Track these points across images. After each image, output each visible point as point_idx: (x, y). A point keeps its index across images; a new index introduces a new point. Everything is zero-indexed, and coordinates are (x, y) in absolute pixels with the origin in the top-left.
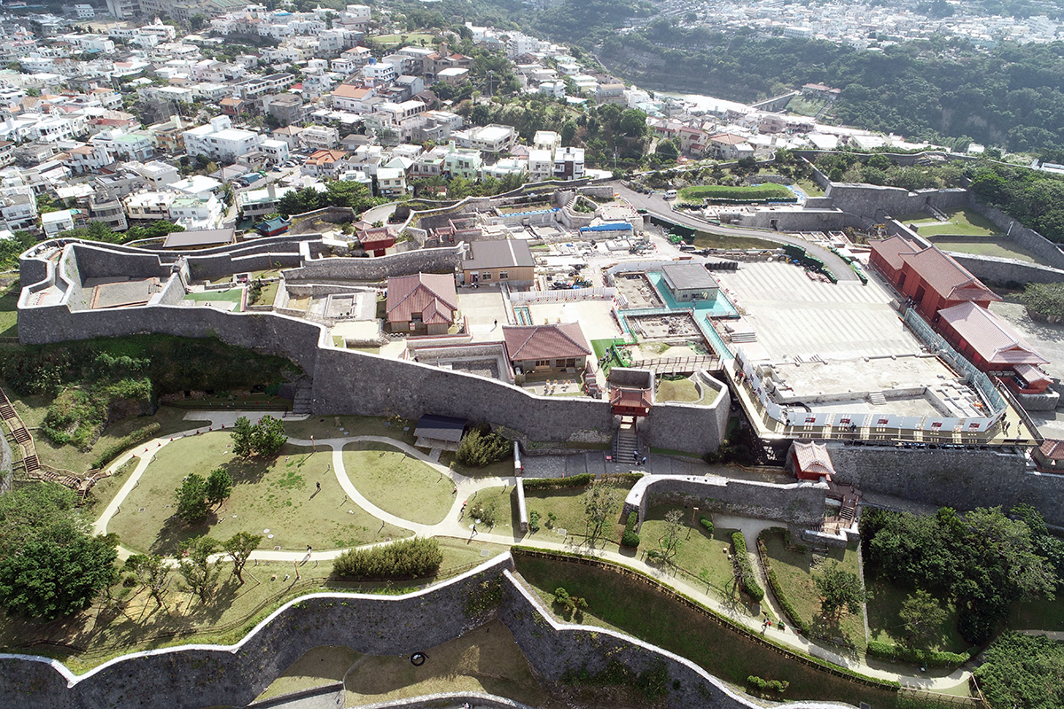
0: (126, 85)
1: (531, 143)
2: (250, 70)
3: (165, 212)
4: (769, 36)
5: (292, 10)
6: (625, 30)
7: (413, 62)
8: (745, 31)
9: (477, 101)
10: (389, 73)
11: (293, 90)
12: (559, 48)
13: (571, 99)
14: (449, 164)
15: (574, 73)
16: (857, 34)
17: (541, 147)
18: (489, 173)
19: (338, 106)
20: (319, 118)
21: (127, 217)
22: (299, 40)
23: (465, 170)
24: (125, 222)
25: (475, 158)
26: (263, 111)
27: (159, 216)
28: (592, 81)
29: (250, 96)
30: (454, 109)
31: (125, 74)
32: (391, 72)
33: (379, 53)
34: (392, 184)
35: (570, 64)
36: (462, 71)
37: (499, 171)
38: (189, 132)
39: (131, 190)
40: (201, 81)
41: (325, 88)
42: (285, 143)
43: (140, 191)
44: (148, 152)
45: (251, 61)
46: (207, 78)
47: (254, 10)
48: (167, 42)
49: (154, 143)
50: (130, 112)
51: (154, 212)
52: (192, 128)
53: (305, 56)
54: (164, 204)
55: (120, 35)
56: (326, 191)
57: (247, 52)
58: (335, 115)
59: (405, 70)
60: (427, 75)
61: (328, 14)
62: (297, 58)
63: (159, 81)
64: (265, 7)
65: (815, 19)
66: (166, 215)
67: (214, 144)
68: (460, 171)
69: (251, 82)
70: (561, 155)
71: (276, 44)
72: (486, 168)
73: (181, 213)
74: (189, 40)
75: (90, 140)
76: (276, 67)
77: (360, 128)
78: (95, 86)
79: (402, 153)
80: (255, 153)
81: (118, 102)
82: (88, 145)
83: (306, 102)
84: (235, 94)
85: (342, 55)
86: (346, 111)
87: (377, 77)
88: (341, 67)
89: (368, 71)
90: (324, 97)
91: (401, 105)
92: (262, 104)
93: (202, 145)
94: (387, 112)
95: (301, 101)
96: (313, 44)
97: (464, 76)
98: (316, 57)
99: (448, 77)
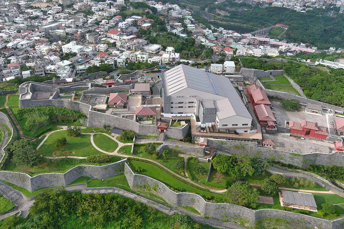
1: (165, 51)
5: (99, 2)
7: (135, 21)
9: (153, 35)
11: (97, 30)
12: (188, 12)
13: (182, 35)
14: (139, 58)
15: (189, 23)
17: (168, 52)
18: (150, 61)
19: (109, 37)
20: (103, 41)
22: (100, 13)
23: (143, 59)
24: (44, 74)
25: (146, 56)
26: (87, 38)
32: (128, 24)
33: (124, 18)
34: (121, 64)
35: (188, 20)
39: (46, 65)
41: (106, 30)
43: (49, 65)
46: (71, 26)
47: (87, 1)
50: (47, 38)
51: (52, 71)
52: (65, 44)
53: (101, 18)
54: (55, 69)
55: (45, 10)
58: (108, 40)
59: (132, 24)
61: (110, 3)
66: (56, 72)
67: (71, 50)
69: (84, 28)
70: (172, 55)
73: (60, 72)
74: (66, 12)
77: (114, 45)
79: (125, 53)
80: (82, 53)
81: (44, 34)
82: (35, 49)
83: (100, 35)
84: (78, 32)
85: (113, 18)
86: (112, 38)
87: (123, 26)
88: (112, 23)
89: (120, 24)
90: (105, 33)
91: (128, 37)
92: (86, 36)
93: (67, 50)
94: (123, 39)
95: (98, 35)
96: (104, 14)
97: (150, 26)
98: (105, 19)
99: (145, 27)
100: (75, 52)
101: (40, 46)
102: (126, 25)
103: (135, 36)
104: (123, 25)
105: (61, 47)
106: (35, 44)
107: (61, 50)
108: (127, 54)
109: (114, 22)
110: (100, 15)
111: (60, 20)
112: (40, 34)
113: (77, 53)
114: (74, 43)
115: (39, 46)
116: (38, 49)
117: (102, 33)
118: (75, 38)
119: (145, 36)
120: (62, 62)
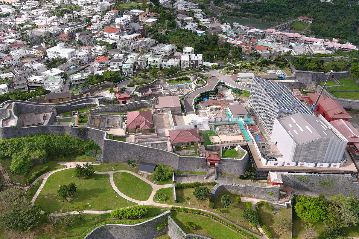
0: (22, 28)
2: (70, 20)
7: (135, 16)
9: (161, 32)
11: (88, 29)
12: (195, 5)
13: (198, 32)
14: (150, 61)
15: (201, 17)
17: (186, 53)
18: (165, 65)
19: (106, 36)
20: (99, 42)
21: (28, 86)
25: (159, 59)
26: (77, 39)
28: (207, 21)
29: (71, 33)
32: (127, 20)
33: (121, 12)
34: (128, 71)
35: (199, 13)
36: (155, 20)
37: (170, 64)
39: (29, 75)
41: (100, 28)
42: (86, 53)
43: (32, 75)
45: (70, 16)
46: (54, 24)
48: (36, 8)
50: (24, 40)
51: (38, 84)
52: (50, 48)
54: (42, 81)
55: (17, 5)
56: (103, 75)
57: (68, 12)
58: (105, 40)
63: (35, 26)
66: (42, 84)
67: (58, 54)
68: (154, 64)
71: (80, 8)
73: (48, 84)
74: (44, 7)
76: (81, 19)
78: (10, 30)
79: (131, 57)
80: (74, 58)
81: (20, 36)
82: (10, 55)
83: (93, 35)
84: (65, 32)
85: (107, 13)
86: (109, 38)
87: (121, 23)
88: (106, 19)
89: (118, 21)
90: (100, 32)
91: (131, 35)
92: (76, 36)
93: (54, 55)
94: (125, 39)
95: (91, 34)
96: (95, 9)
97: (156, 22)
98: (96, 14)
99: (149, 23)
100: (64, 57)
101: (17, 51)
102: (125, 21)
103: (139, 34)
104: (121, 21)
105: (46, 51)
106: (10, 48)
107: (46, 55)
108: (133, 58)
109: (109, 18)
110: (89, 10)
111: (38, 18)
112: (14, 35)
113: (68, 58)
114: (62, 45)
115: (15, 50)
116: (14, 54)
117: (96, 32)
118: (61, 39)
119: (151, 34)
120: (49, 70)
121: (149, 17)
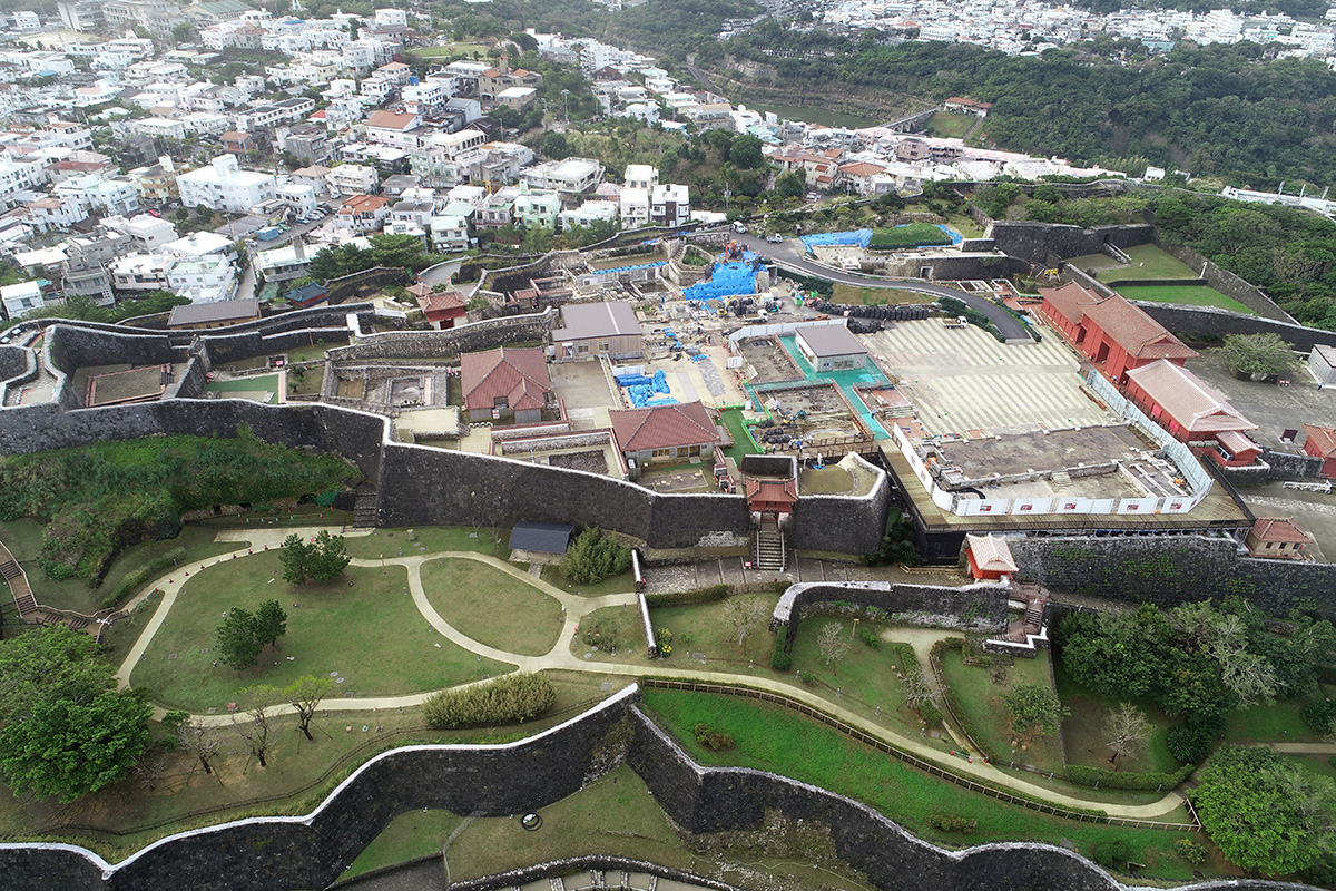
0: (95, 118)
1: (621, 181)
2: (256, 95)
3: (163, 280)
4: (902, 39)
5: (302, 17)
6: (724, 34)
7: (465, 81)
8: (872, 33)
9: (550, 128)
10: (436, 95)
11: (314, 120)
12: (645, 59)
13: (667, 124)
14: (521, 209)
15: (667, 89)
16: (1007, 36)
17: (634, 184)
18: (571, 220)
19: (373, 138)
20: (351, 155)
21: (113, 288)
22: (317, 56)
23: (542, 216)
24: (111, 294)
25: (551, 201)
26: (278, 147)
27: (155, 286)
28: (689, 100)
29: (258, 129)
30: (521, 139)
31: (92, 103)
32: (439, 93)
33: (420, 70)
34: (451, 237)
35: (660, 80)
36: (528, 91)
37: (585, 216)
38: (185, 177)
39: (116, 254)
40: (194, 110)
41: (354, 117)
42: (309, 188)
43: (128, 254)
44: (132, 204)
45: (257, 83)
46: (201, 106)
47: (256, 18)
48: (144, 60)
49: (139, 191)
50: (104, 152)
51: (148, 280)
52: (188, 171)
53: (325, 75)
54: (161, 270)
55: (82, 53)
56: (370, 247)
57: (250, 72)
58: (372, 150)
59: (456, 91)
60: (484, 96)
61: (353, 21)
62: (315, 78)
63: (138, 112)
64: (270, 14)
65: (957, 18)
66: (163, 283)
67: (218, 191)
68: (534, 218)
69: (259, 110)
70: (661, 195)
71: (287, 60)
72: (568, 213)
73: (184, 280)
74: (172, 58)
75: (55, 190)
76: (290, 91)
77: (402, 167)
78: (54, 119)
79: (459, 197)
80: (272, 201)
82: (53, 197)
83: (332, 134)
84: (239, 127)
85: (375, 74)
86: (385, 145)
87: (421, 100)
88: (375, 88)
89: (409, 93)
90: (355, 127)
91: (454, 135)
92: (275, 139)
94: (437, 145)
95: (325, 134)
96: (335, 59)
97: (532, 98)
99: (510, 100)
101: (75, 182)
103: (482, 133)
105: (175, 183)
106: (52, 174)
107: (175, 197)
108: (466, 200)
109: (380, 88)
110: (316, 65)
111: (150, 87)
112: (70, 136)
113: (249, 203)
114: (228, 163)
115: (70, 180)
118: (226, 148)
121: (508, 82)
